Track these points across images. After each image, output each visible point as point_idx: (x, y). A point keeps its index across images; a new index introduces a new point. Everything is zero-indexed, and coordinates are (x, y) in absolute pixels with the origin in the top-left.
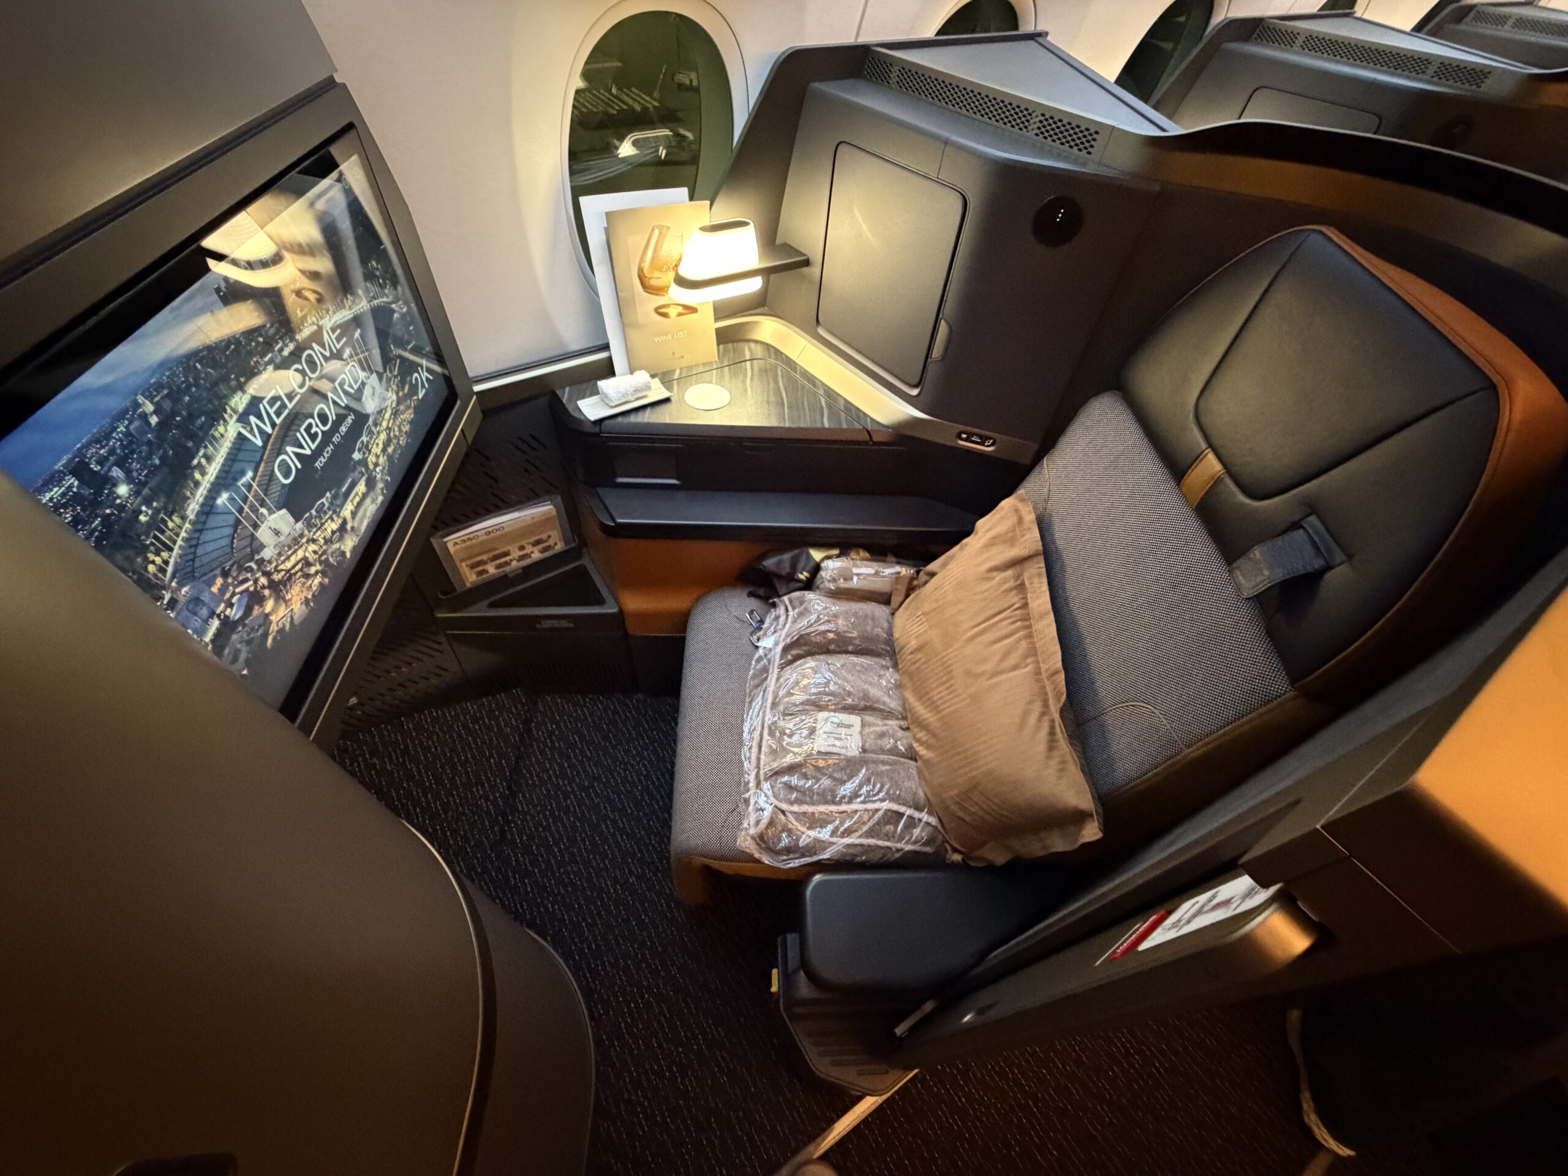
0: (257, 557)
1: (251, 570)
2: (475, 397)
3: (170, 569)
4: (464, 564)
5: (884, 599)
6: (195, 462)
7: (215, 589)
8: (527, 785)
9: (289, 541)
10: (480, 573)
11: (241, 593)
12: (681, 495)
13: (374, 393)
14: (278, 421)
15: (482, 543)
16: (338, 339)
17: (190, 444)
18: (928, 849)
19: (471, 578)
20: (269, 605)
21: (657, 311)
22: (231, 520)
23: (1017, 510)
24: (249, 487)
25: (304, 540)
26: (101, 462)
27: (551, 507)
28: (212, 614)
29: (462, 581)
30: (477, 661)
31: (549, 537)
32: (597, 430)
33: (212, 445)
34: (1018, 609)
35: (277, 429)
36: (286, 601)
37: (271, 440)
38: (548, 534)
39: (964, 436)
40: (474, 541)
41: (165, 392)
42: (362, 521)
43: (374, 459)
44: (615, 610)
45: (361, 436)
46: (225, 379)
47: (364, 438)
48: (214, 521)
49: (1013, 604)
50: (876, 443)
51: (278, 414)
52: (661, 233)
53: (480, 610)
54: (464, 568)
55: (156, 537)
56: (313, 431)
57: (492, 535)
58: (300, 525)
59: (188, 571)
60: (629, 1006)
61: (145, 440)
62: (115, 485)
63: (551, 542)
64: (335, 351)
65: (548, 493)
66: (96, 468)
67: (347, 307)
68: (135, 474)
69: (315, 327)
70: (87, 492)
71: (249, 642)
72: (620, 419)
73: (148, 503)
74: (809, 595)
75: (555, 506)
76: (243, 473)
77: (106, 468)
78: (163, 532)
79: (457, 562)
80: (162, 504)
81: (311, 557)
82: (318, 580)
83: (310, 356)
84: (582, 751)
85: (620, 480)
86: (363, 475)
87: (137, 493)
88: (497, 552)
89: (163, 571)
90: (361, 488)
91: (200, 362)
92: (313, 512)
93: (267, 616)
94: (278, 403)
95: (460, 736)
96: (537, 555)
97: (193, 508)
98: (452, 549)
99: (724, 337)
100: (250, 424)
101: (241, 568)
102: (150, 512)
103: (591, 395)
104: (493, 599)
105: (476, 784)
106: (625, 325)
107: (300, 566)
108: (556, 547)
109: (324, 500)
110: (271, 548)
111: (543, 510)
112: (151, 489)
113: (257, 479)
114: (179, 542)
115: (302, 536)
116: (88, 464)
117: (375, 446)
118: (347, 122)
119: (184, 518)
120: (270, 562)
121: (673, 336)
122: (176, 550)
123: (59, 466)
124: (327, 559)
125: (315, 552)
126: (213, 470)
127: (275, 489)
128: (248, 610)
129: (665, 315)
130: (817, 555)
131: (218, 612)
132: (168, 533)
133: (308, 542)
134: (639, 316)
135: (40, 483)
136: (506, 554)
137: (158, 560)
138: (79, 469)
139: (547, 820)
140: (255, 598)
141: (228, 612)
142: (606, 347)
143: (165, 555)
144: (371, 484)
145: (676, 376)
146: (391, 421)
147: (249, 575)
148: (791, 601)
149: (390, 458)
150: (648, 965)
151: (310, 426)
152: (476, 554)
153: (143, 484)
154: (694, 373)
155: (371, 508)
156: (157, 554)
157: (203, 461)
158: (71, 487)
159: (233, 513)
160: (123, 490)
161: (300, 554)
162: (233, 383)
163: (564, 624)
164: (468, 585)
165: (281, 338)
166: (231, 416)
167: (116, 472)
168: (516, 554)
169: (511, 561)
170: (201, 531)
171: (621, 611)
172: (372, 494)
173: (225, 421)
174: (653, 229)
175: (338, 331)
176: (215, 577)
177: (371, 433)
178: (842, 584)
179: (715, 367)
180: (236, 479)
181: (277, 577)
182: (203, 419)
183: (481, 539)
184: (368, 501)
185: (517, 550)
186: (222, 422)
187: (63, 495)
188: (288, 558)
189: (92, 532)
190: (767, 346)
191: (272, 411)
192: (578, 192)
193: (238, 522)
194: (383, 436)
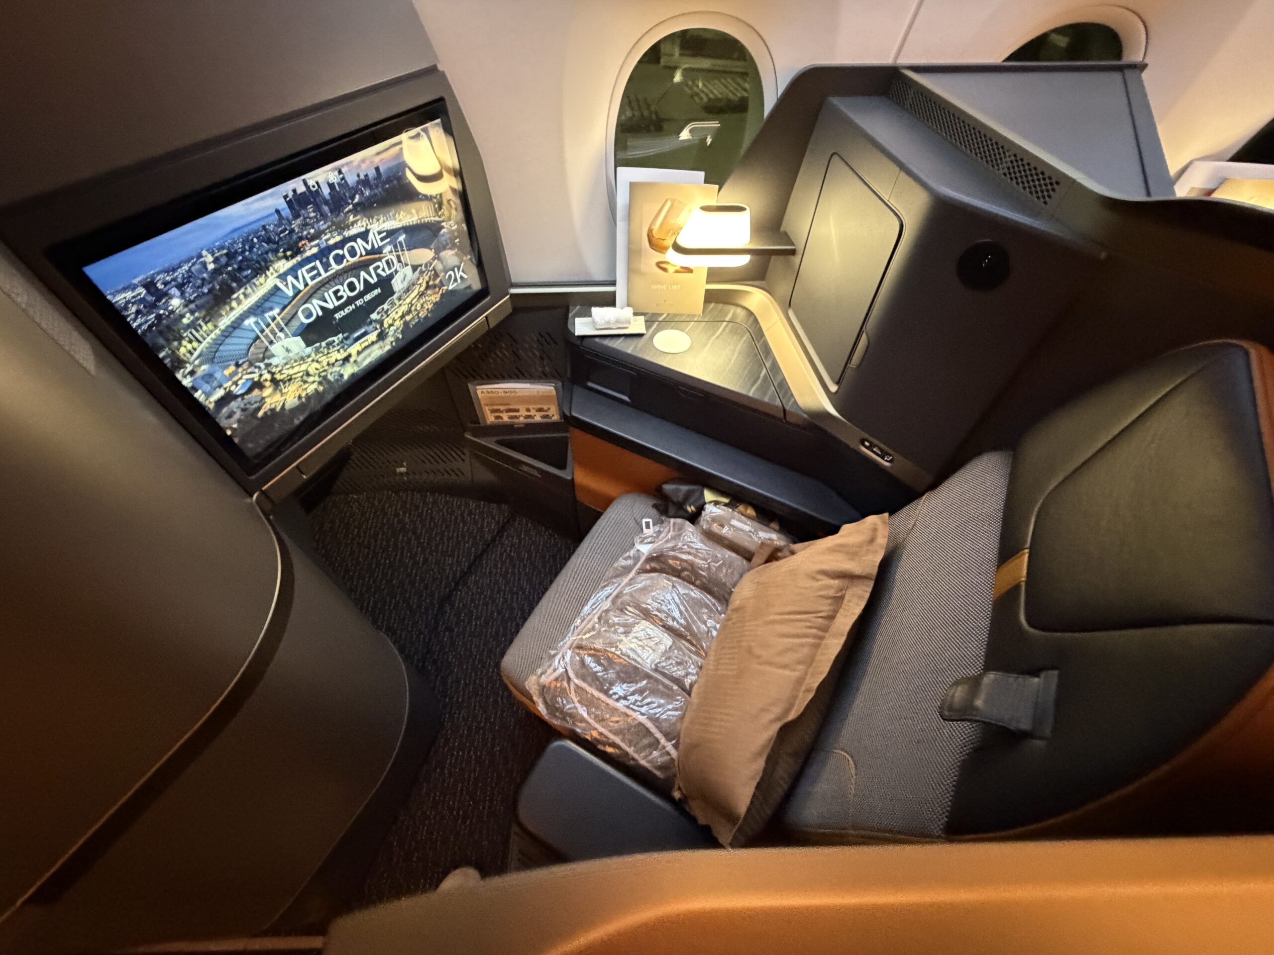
0: (267, 361)
1: (259, 368)
2: (508, 296)
3: (196, 354)
4: (487, 408)
5: (748, 556)
6: (235, 296)
7: (227, 372)
8: (481, 571)
9: (297, 357)
10: (497, 417)
11: (247, 380)
12: (630, 410)
13: (404, 279)
14: (311, 283)
15: (500, 397)
16: (382, 239)
17: (234, 285)
18: (658, 773)
19: (491, 419)
20: (267, 392)
21: (658, 265)
22: (253, 335)
23: (875, 530)
24: (274, 319)
25: (310, 359)
26: (166, 284)
27: (553, 388)
28: (220, 386)
29: (485, 420)
30: (485, 476)
31: (549, 409)
32: (579, 343)
33: (251, 287)
34: (821, 617)
35: (308, 288)
36: (282, 395)
37: (301, 294)
38: (548, 406)
39: (867, 444)
40: (494, 395)
41: (225, 251)
42: (365, 358)
43: (390, 322)
44: (569, 478)
45: (383, 303)
46: (276, 251)
47: (386, 306)
48: (237, 332)
49: (820, 612)
50: (788, 422)
51: (313, 278)
52: (672, 205)
53: (489, 443)
54: (487, 410)
55: (191, 333)
56: (339, 294)
57: (508, 394)
58: (309, 350)
59: (211, 357)
60: (458, 753)
61: (201, 276)
62: (171, 298)
63: (550, 413)
64: (376, 246)
65: (554, 377)
66: (160, 286)
67: (398, 219)
68: (187, 295)
69: (363, 229)
70: (151, 299)
71: (243, 410)
72: (597, 340)
73: (192, 312)
74: (689, 527)
75: (556, 388)
76: (271, 309)
77: (167, 288)
78: (197, 331)
79: (483, 406)
80: (202, 316)
81: (312, 370)
82: (315, 386)
83: (353, 247)
84: (525, 565)
85: (590, 384)
86: (376, 329)
87: (186, 306)
88: (511, 407)
89: (191, 353)
90: (373, 337)
91: (258, 238)
92: (324, 344)
93: (263, 398)
94: (315, 272)
95: (456, 518)
96: (538, 418)
97: (225, 322)
98: (480, 395)
99: (711, 297)
100: (286, 281)
101: (251, 364)
102: (192, 318)
103: (585, 316)
104: (501, 438)
105: (449, 556)
106: (631, 271)
107: (301, 374)
108: (553, 418)
109: (335, 338)
110: (281, 358)
111: (547, 389)
112: (196, 306)
113: (282, 315)
114: (209, 339)
115: (309, 356)
116: (155, 284)
117: (394, 312)
118: (437, 97)
119: (216, 327)
120: (277, 366)
121: (667, 288)
122: (205, 344)
123: (136, 281)
124: (326, 376)
125: (317, 369)
126: (247, 304)
127: (295, 324)
128: (250, 390)
129: (665, 270)
130: (708, 496)
131: (225, 386)
132: (201, 332)
133: (313, 361)
134: (642, 266)
135: (120, 287)
136: (517, 411)
137: (189, 346)
138: (149, 285)
139: (479, 600)
140: (258, 385)
141: (233, 388)
142: (613, 283)
143: (195, 344)
144: (382, 336)
145: (661, 319)
146: (416, 299)
147: (257, 370)
148: (674, 524)
149: (406, 324)
150: (484, 734)
151: (338, 291)
152: (497, 404)
153: (191, 302)
154: (676, 320)
155: (377, 352)
156: (190, 342)
157: (242, 297)
158: (140, 294)
159: (254, 331)
160: (176, 303)
161: (304, 367)
162: (281, 254)
163: (536, 473)
164: (488, 422)
165: (330, 232)
166: (272, 274)
167: (174, 291)
168: (525, 413)
169: (520, 416)
170: (227, 337)
171: (573, 480)
172: (381, 343)
173: (266, 275)
174: (666, 201)
175: (384, 234)
176: (229, 365)
177: (393, 304)
178: (715, 528)
179: (696, 319)
180: (264, 312)
181: (278, 377)
182: (249, 272)
183: (500, 394)
184: (376, 346)
185: (524, 409)
186: (264, 275)
187: (133, 297)
188: (293, 367)
189: (146, 322)
190: (750, 313)
191: (307, 277)
192: (619, 163)
193: (258, 338)
194: (404, 308)
